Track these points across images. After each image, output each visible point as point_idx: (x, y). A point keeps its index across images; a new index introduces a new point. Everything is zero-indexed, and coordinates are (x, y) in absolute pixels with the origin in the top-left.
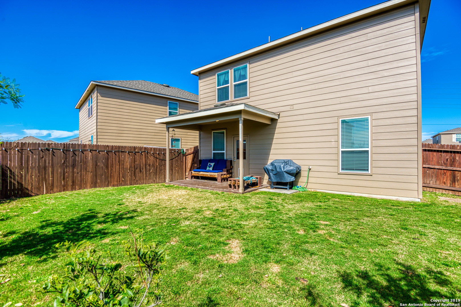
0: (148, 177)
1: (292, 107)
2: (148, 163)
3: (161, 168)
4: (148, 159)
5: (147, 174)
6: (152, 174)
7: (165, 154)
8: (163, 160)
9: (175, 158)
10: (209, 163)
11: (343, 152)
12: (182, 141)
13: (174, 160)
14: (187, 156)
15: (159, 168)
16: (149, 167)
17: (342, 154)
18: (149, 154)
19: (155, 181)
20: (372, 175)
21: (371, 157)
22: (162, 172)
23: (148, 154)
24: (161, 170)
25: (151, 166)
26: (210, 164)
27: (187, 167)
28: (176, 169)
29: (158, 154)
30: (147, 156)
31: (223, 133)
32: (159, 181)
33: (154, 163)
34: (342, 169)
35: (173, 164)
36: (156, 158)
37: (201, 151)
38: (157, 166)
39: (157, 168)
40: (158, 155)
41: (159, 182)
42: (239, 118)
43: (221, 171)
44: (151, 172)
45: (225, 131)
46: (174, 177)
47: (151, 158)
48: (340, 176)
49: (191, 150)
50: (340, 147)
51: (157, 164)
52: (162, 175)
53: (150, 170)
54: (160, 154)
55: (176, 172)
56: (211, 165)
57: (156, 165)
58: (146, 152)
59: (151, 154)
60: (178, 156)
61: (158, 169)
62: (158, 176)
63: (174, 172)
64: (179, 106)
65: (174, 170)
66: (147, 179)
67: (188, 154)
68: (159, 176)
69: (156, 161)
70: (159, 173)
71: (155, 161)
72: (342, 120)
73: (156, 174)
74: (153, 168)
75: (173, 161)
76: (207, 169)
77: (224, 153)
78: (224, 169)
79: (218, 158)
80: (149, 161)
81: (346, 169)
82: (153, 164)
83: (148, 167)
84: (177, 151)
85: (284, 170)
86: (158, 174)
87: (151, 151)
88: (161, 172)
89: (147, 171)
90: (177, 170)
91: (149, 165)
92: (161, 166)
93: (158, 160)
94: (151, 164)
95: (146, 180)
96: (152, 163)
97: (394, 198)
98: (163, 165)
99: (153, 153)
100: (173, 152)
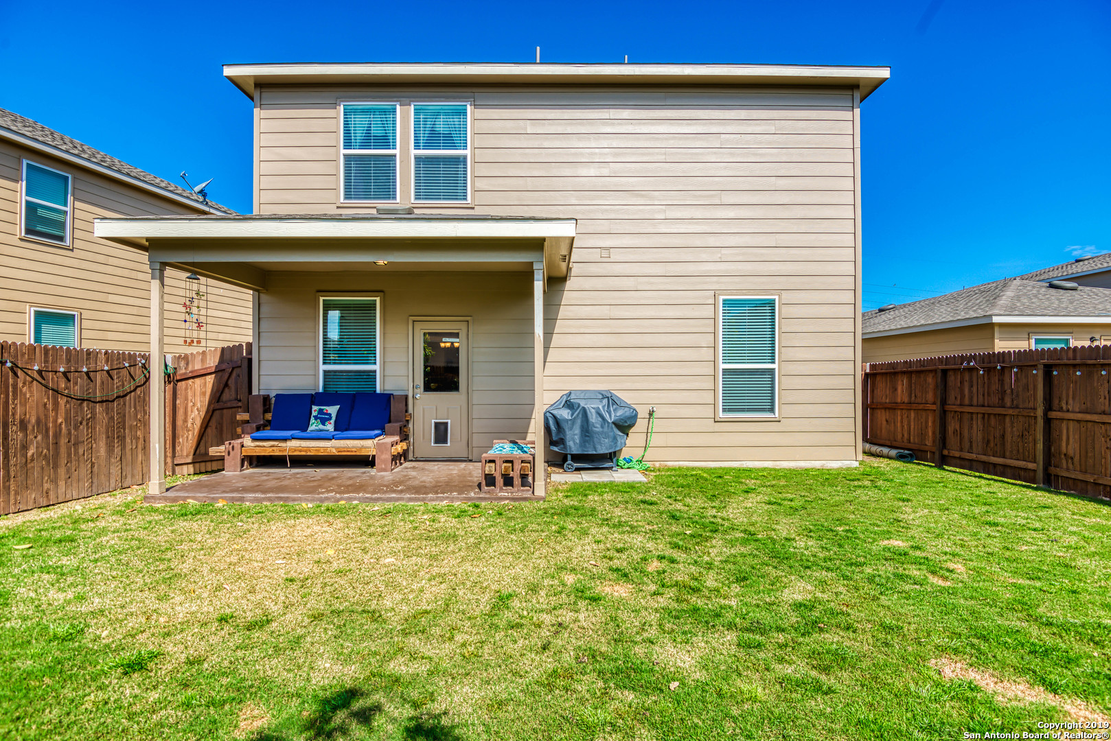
0: (19, 479)
1: (605, 253)
2: (18, 417)
3: (77, 437)
4: (15, 398)
5: (12, 469)
6: (36, 467)
7: (91, 374)
8: (84, 400)
9: (135, 390)
10: (315, 408)
11: (725, 371)
12: (85, 324)
13: (128, 398)
14: (181, 385)
15: (70, 433)
16: (20, 435)
17: (723, 375)
18: (20, 373)
19: (51, 493)
20: (780, 421)
21: (779, 383)
22: (81, 451)
23: (15, 374)
24: (76, 444)
25: (30, 427)
26: (321, 411)
27: (179, 422)
28: (139, 433)
29: (65, 374)
30: (11, 381)
31: (372, 306)
32: (69, 492)
33: (46, 416)
34: (724, 410)
35: (125, 416)
36: (56, 391)
37: (262, 363)
38: (61, 429)
39: (57, 435)
40: (64, 380)
41: (69, 497)
42: (532, 262)
43: (377, 432)
44: (33, 455)
45: (378, 299)
46: (129, 468)
47: (31, 392)
48: (719, 427)
49: (203, 361)
50: (721, 361)
51: (60, 421)
52: (82, 465)
53: (25, 447)
54: (71, 376)
55: (137, 447)
56: (330, 415)
57: (55, 421)
58: (9, 364)
59: (29, 372)
60: (145, 383)
61: (63, 441)
62: (62, 471)
63: (128, 447)
64: (74, 188)
65: (128, 440)
66: (12, 488)
67: (190, 375)
68: (68, 471)
69: (56, 404)
70: (69, 455)
71: (50, 406)
72: (724, 300)
73: (53, 461)
74: (39, 437)
75: (125, 404)
76: (312, 428)
77: (375, 371)
78: (387, 426)
79: (343, 388)
80: (24, 404)
81: (730, 410)
82: (42, 417)
83: (16, 435)
84: (143, 361)
85: (611, 420)
86: (63, 461)
87: (31, 360)
88: (76, 452)
89: (12, 451)
90: (141, 441)
91: (23, 425)
92: (76, 428)
93: (62, 401)
94: (33, 420)
95: (9, 494)
96: (34, 413)
97: (817, 464)
98: (84, 423)
99: (40, 372)
100: (127, 365)
